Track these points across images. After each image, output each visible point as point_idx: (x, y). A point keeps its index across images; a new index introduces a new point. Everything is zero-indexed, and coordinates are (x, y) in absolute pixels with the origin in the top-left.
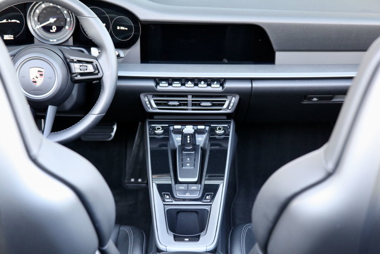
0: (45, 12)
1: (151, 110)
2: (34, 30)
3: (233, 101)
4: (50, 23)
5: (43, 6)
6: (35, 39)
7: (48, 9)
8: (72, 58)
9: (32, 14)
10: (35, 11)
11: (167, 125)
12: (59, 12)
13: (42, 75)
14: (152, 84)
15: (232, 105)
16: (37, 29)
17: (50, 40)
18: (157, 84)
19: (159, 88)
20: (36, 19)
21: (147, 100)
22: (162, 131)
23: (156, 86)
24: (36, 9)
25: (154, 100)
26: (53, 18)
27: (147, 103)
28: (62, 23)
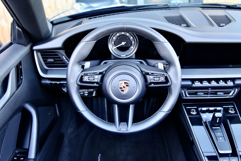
0: (119, 38)
1: (185, 98)
2: (112, 50)
3: (236, 91)
4: (122, 45)
5: (118, 34)
6: (112, 55)
7: (121, 37)
8: (147, 71)
9: (111, 40)
10: (113, 38)
11: (196, 107)
12: (127, 38)
13: (128, 85)
14: (190, 83)
15: (235, 93)
16: (114, 49)
17: (122, 56)
18: (193, 83)
19: (194, 85)
20: (113, 43)
21: (183, 92)
22: (196, 113)
23: (192, 84)
24: (113, 37)
25: (188, 92)
26: (124, 42)
27: (184, 94)
28: (129, 45)
